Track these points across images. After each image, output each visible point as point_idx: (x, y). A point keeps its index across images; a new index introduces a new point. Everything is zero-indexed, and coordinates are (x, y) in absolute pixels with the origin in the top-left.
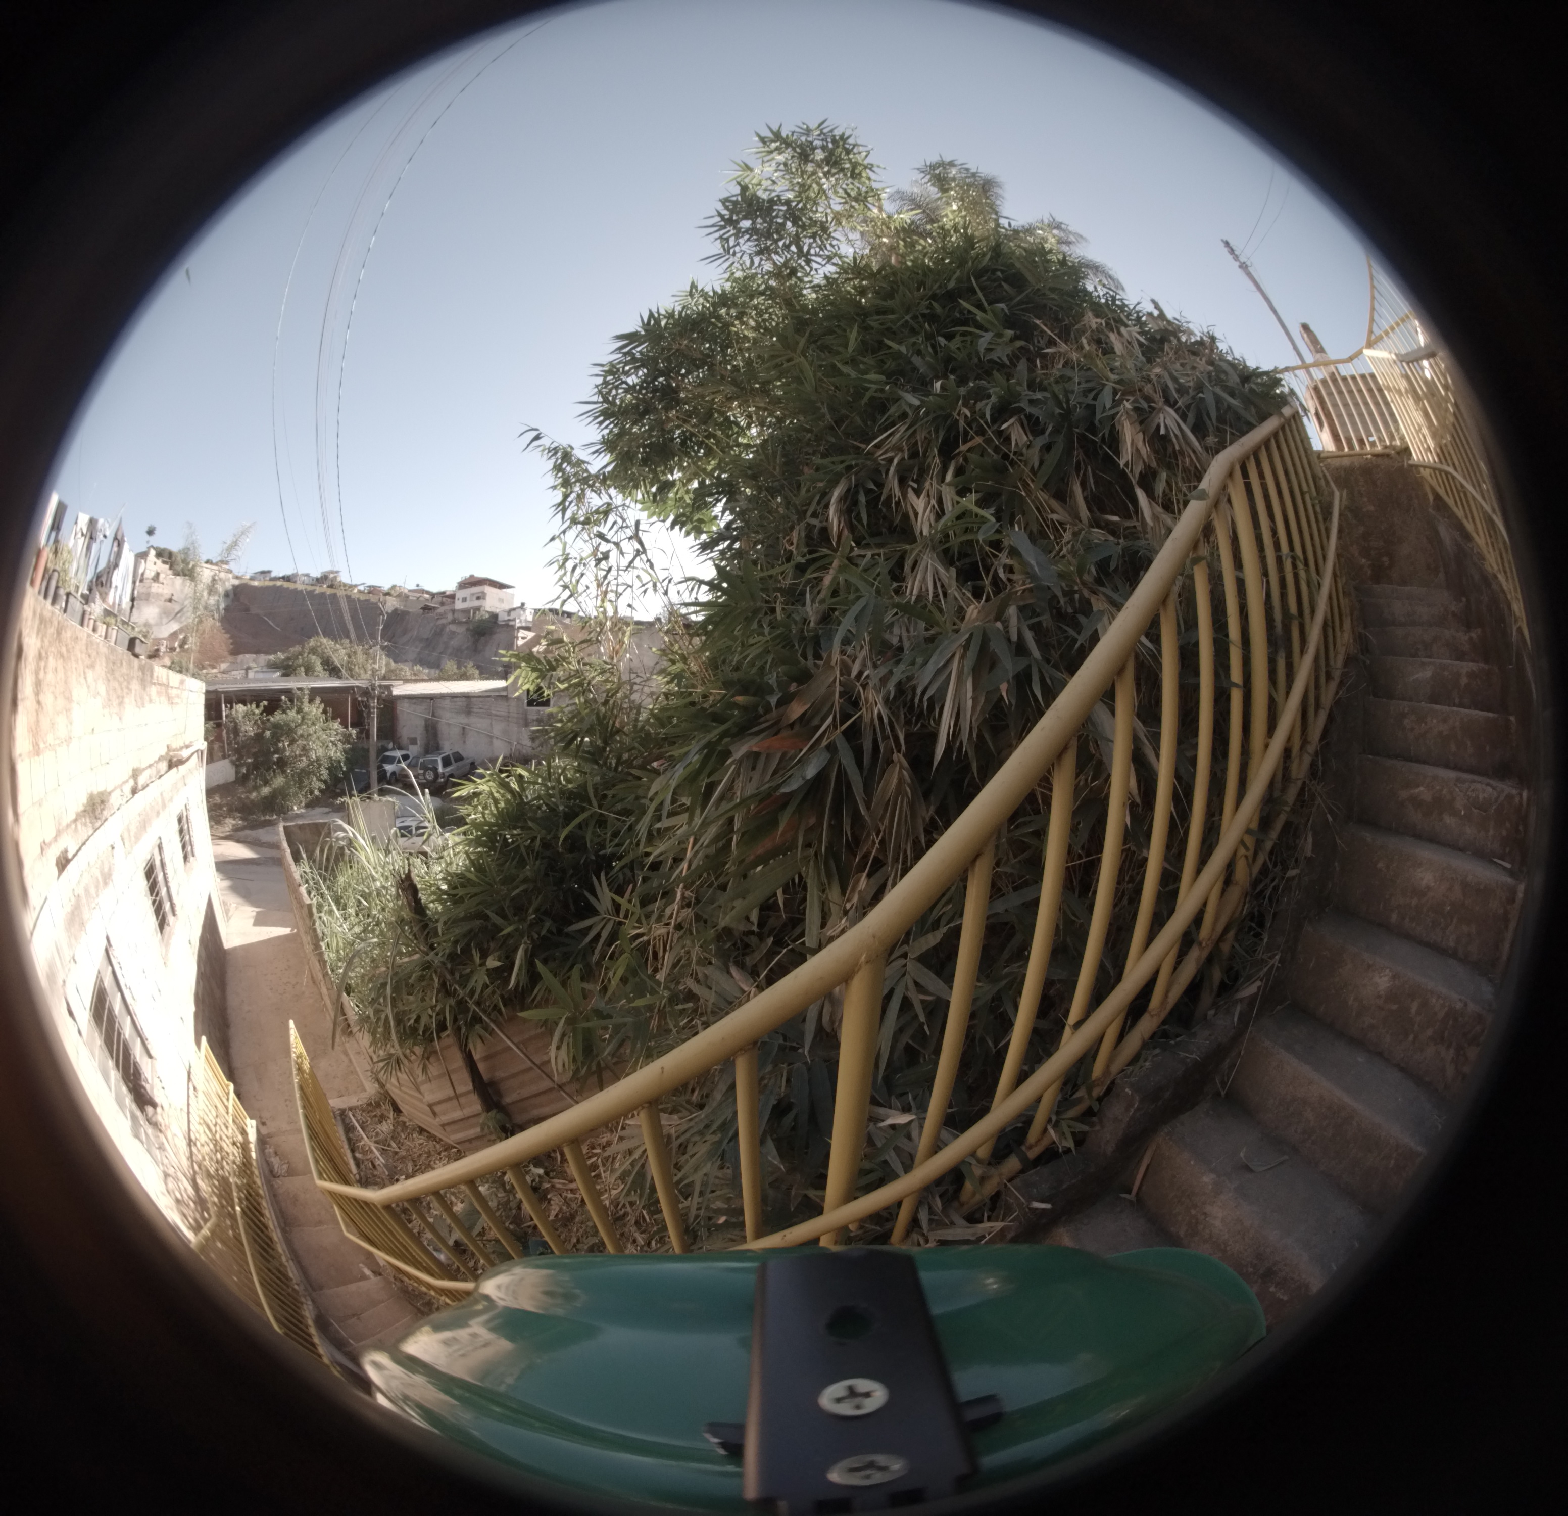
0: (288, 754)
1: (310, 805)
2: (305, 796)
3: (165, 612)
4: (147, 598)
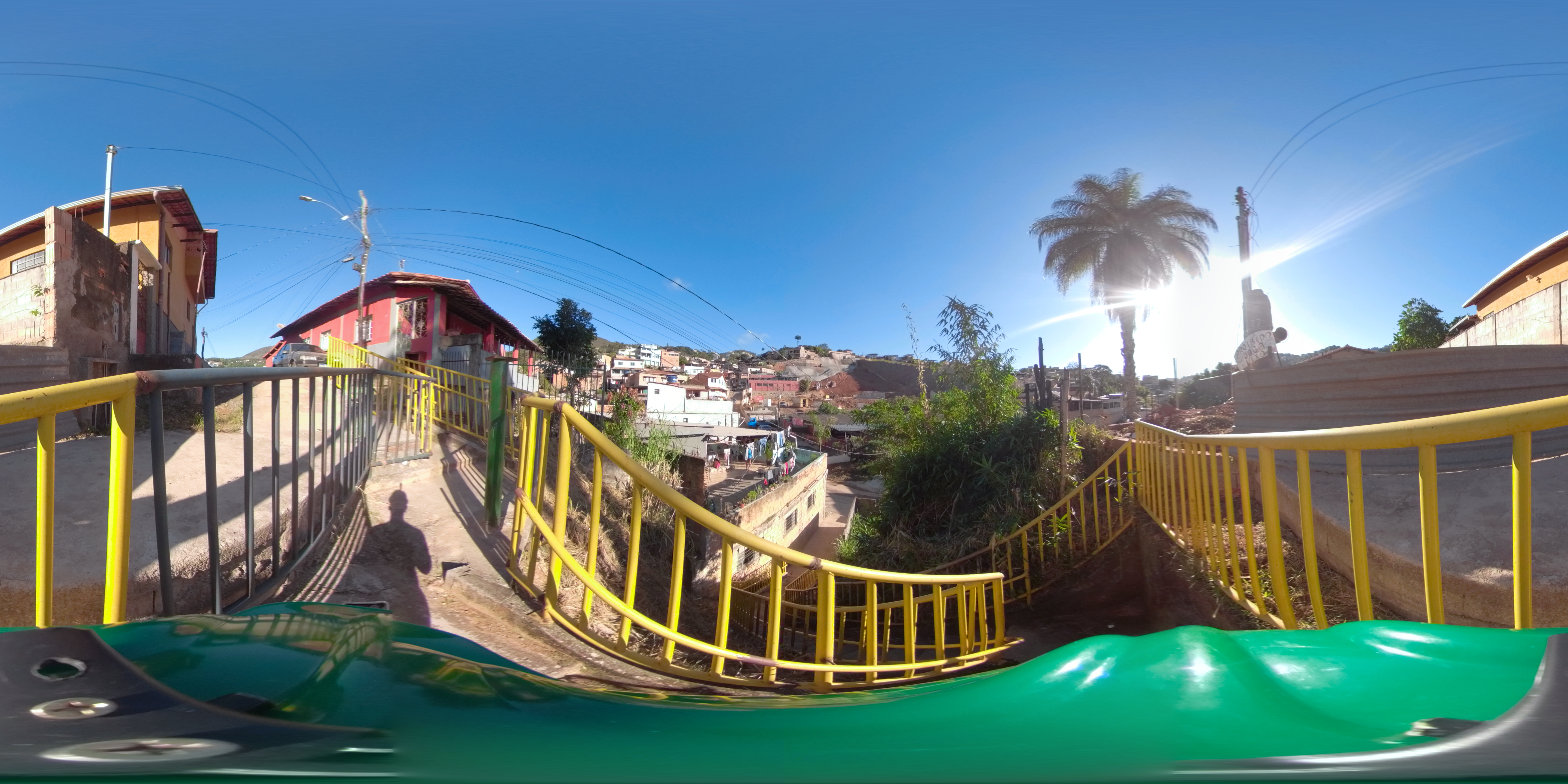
0: (875, 454)
3: (818, 371)
4: (805, 365)
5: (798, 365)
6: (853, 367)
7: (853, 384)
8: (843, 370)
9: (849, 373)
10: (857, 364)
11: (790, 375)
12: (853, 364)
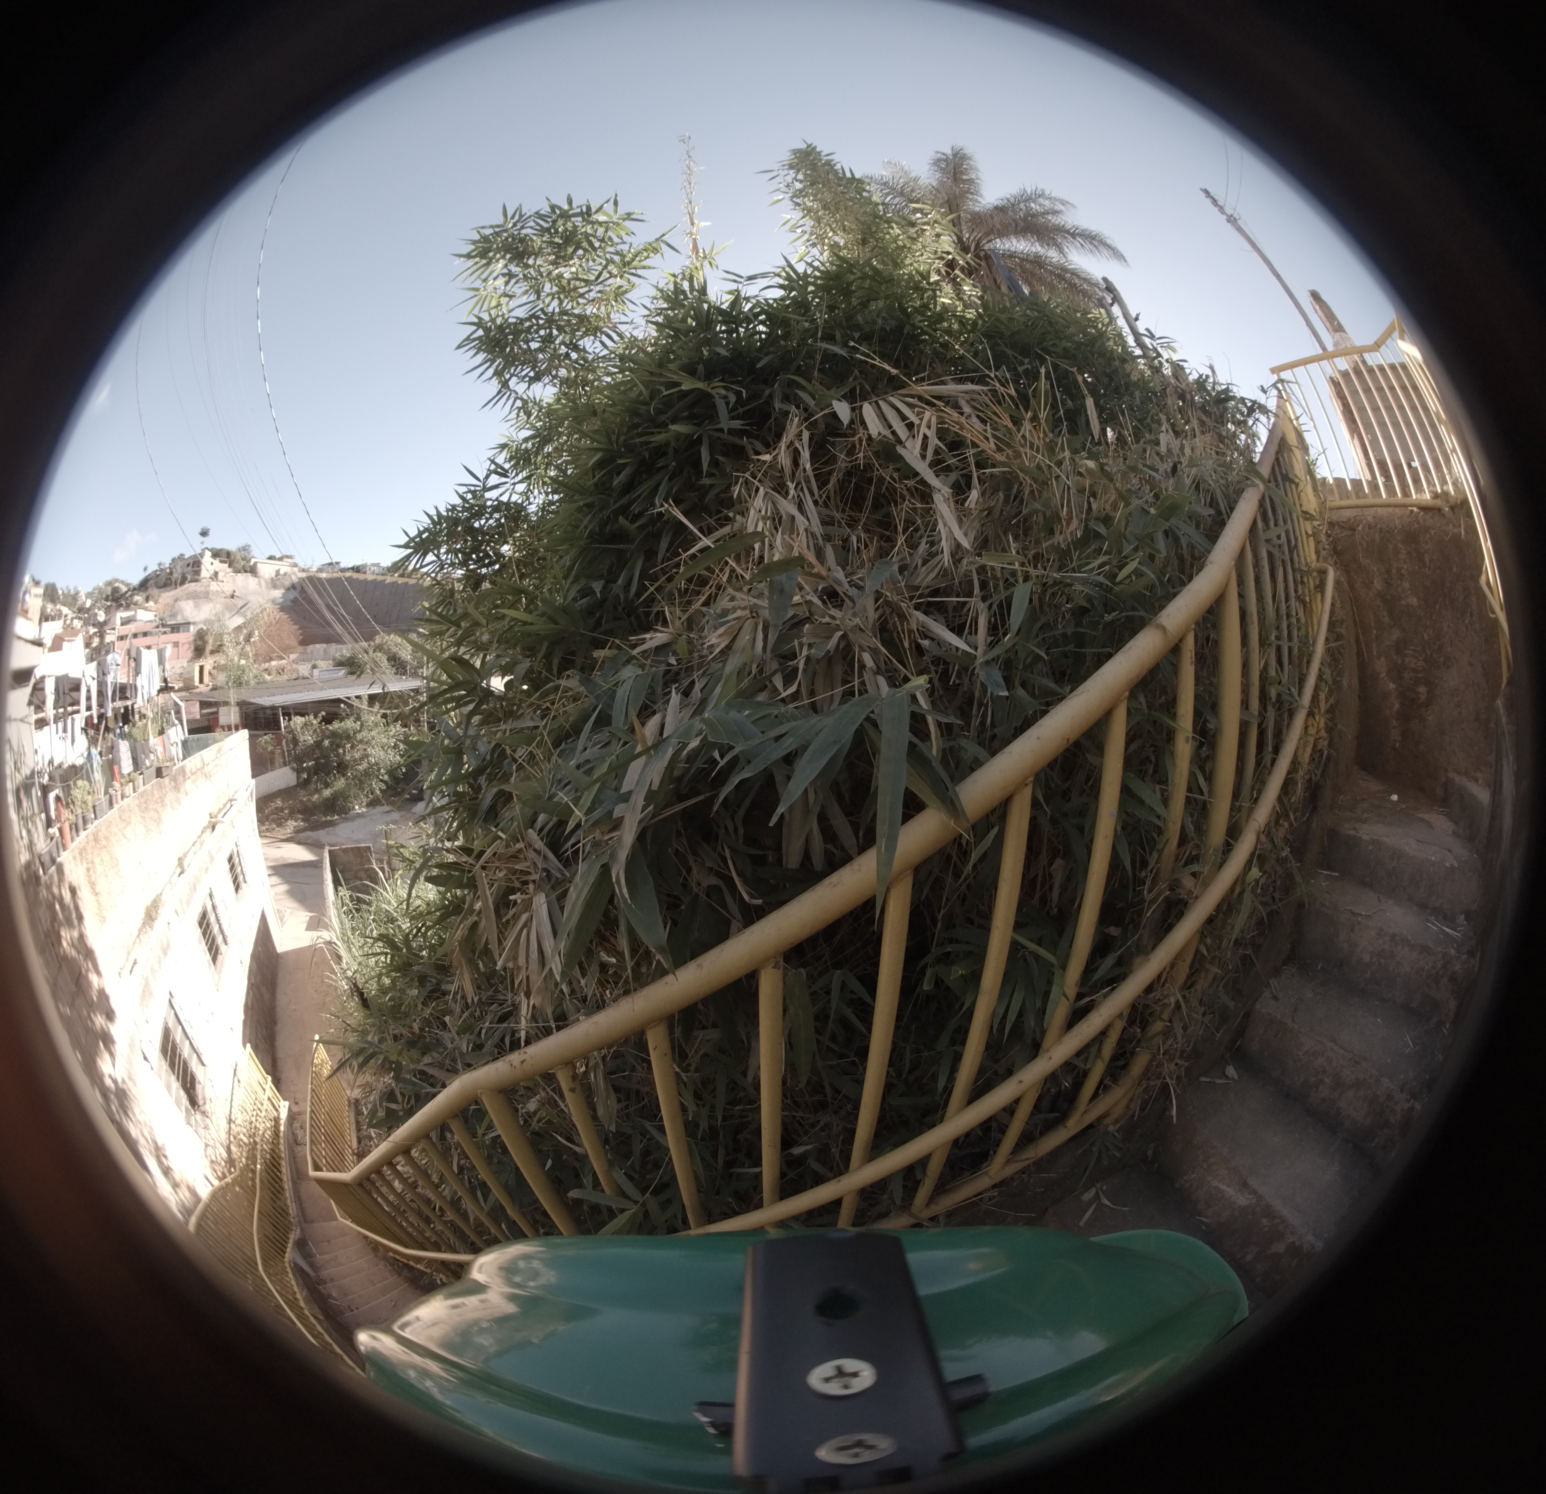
0: (348, 758)
1: (372, 804)
2: (367, 796)
3: (228, 608)
4: (206, 596)
5: (196, 597)
6: (293, 595)
7: (290, 631)
8: (273, 601)
9: (283, 608)
10: (299, 588)
11: (179, 620)
12: (293, 587)
